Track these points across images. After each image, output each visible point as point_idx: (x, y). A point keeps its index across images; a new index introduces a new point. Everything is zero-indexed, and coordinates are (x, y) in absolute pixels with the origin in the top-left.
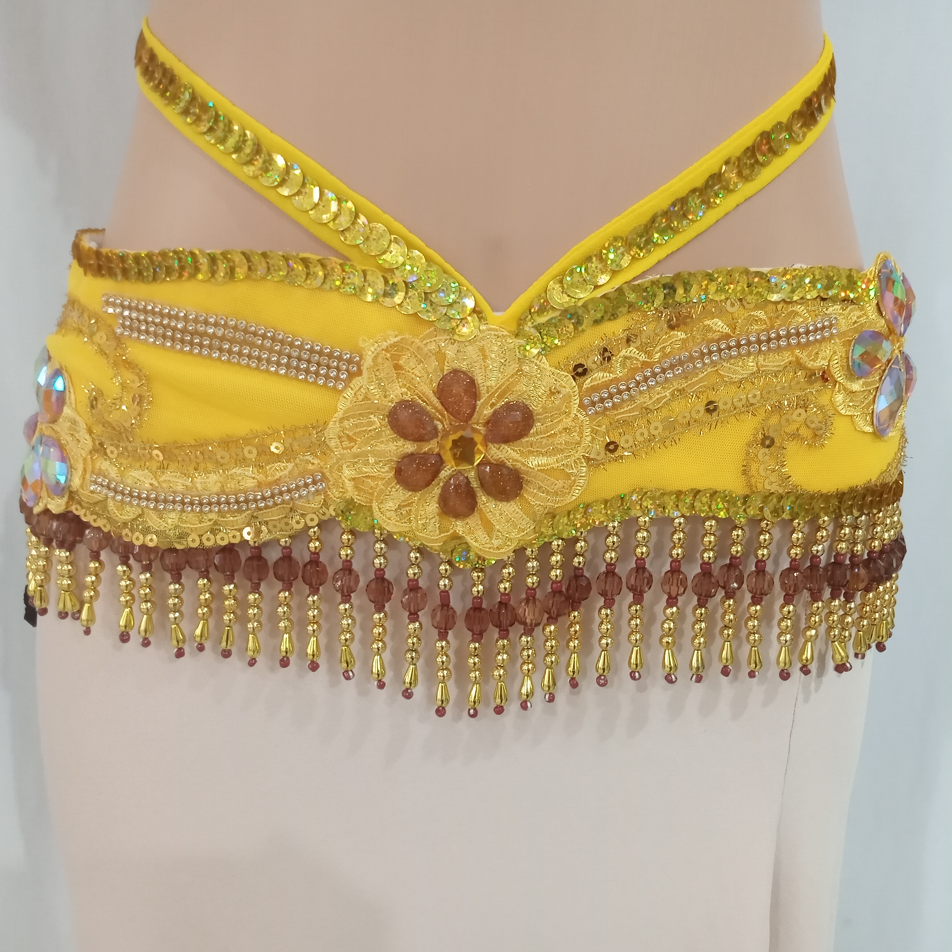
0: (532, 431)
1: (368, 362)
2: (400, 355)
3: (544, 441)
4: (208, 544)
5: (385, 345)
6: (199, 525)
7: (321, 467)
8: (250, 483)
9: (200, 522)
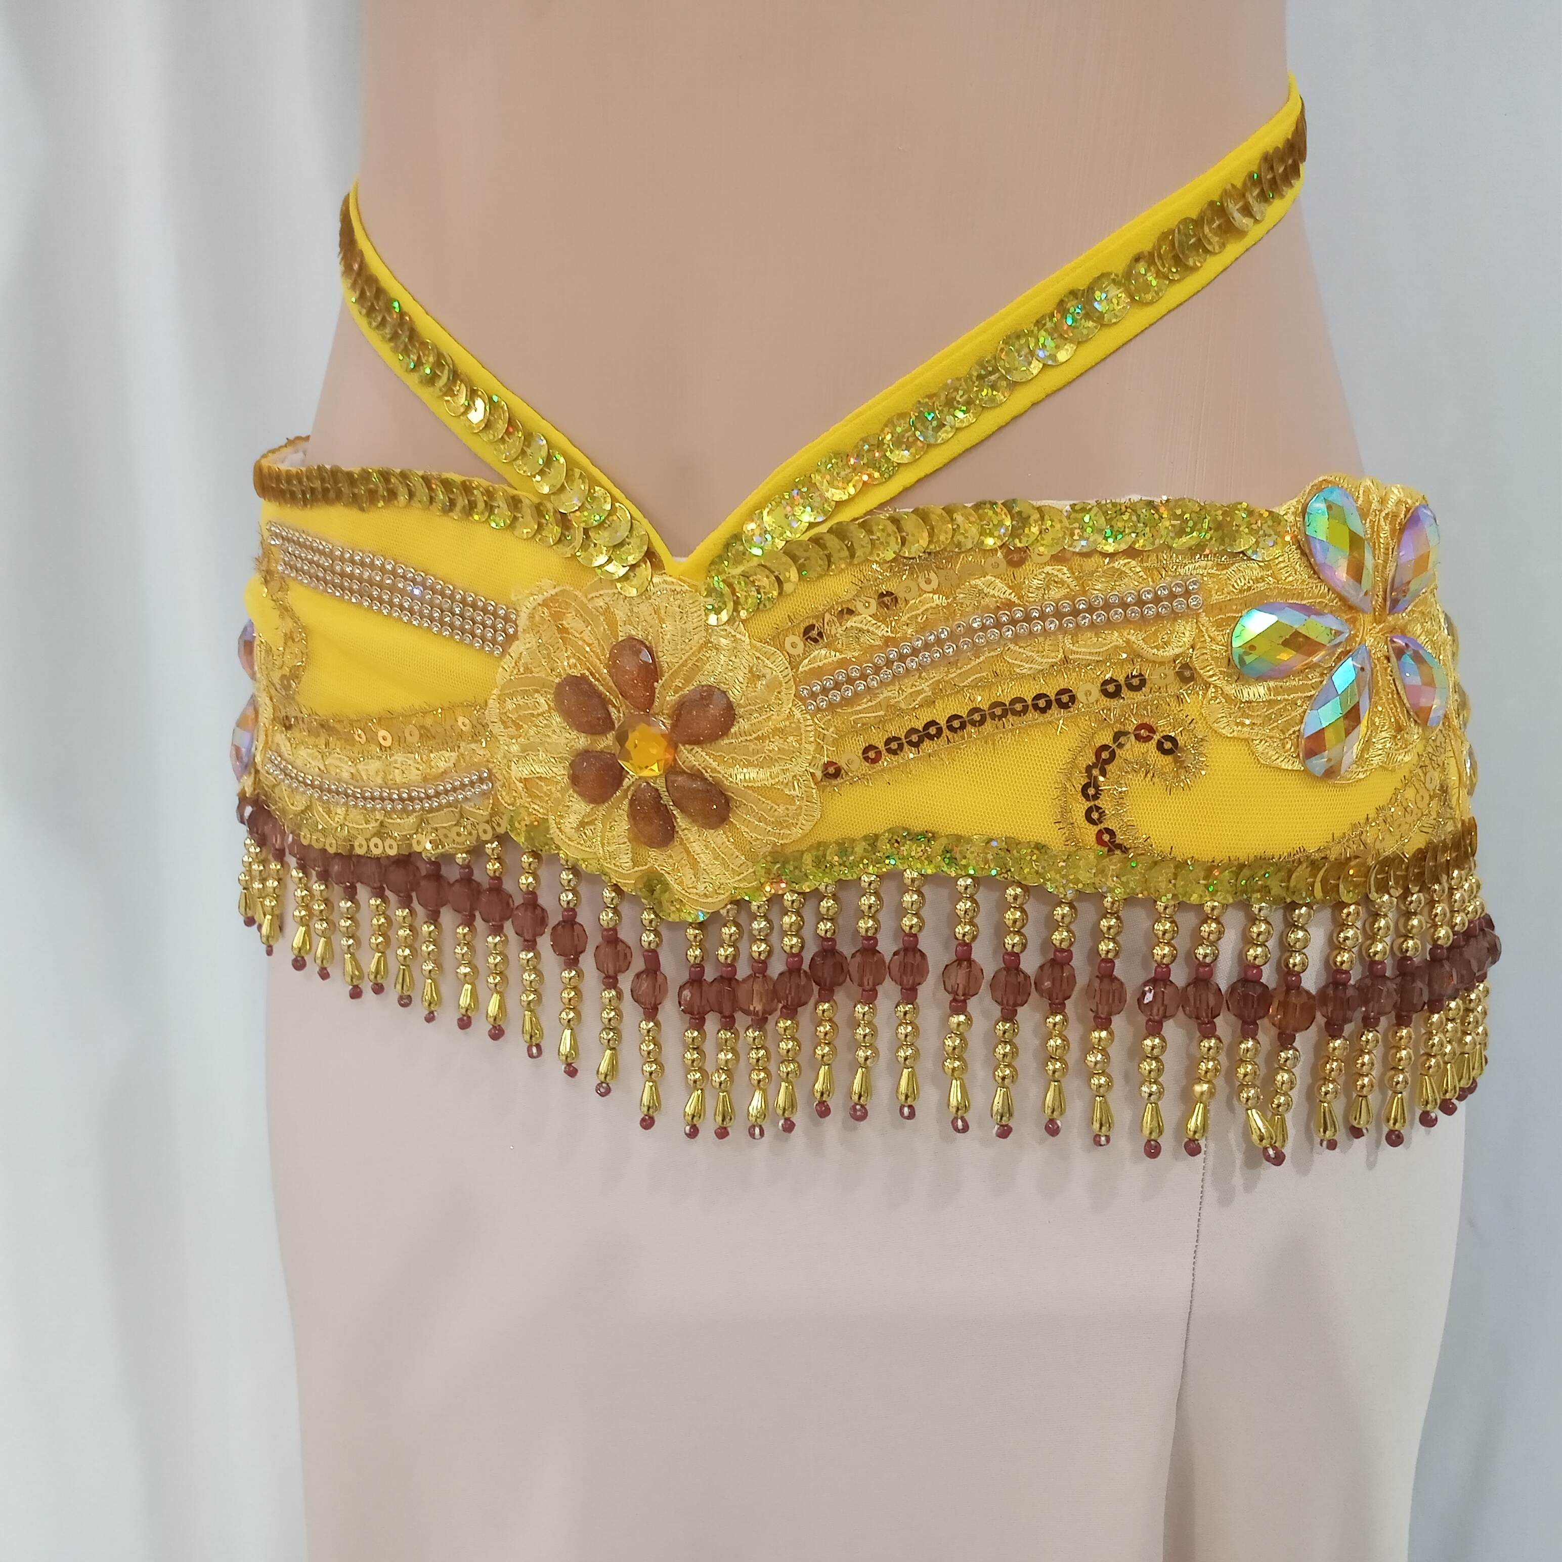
0: (732, 730)
1: (523, 622)
2: (564, 613)
3: (752, 746)
4: (376, 852)
5: (540, 599)
6: (365, 826)
7: (488, 761)
8: (414, 775)
9: (367, 822)
